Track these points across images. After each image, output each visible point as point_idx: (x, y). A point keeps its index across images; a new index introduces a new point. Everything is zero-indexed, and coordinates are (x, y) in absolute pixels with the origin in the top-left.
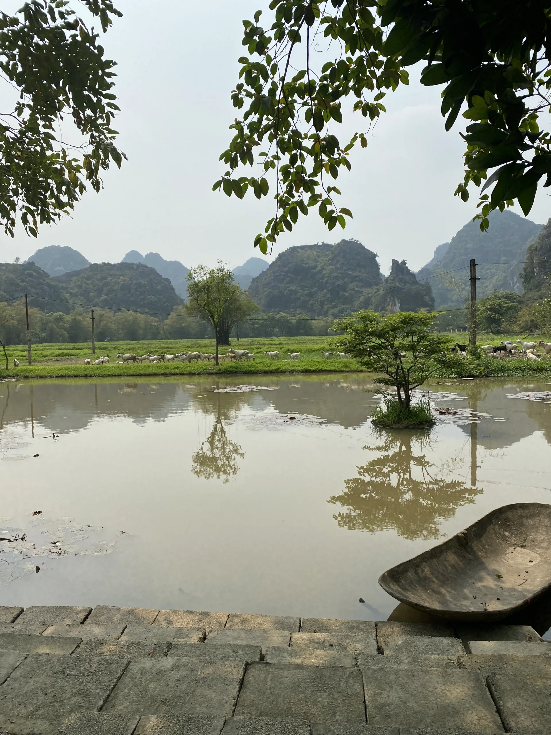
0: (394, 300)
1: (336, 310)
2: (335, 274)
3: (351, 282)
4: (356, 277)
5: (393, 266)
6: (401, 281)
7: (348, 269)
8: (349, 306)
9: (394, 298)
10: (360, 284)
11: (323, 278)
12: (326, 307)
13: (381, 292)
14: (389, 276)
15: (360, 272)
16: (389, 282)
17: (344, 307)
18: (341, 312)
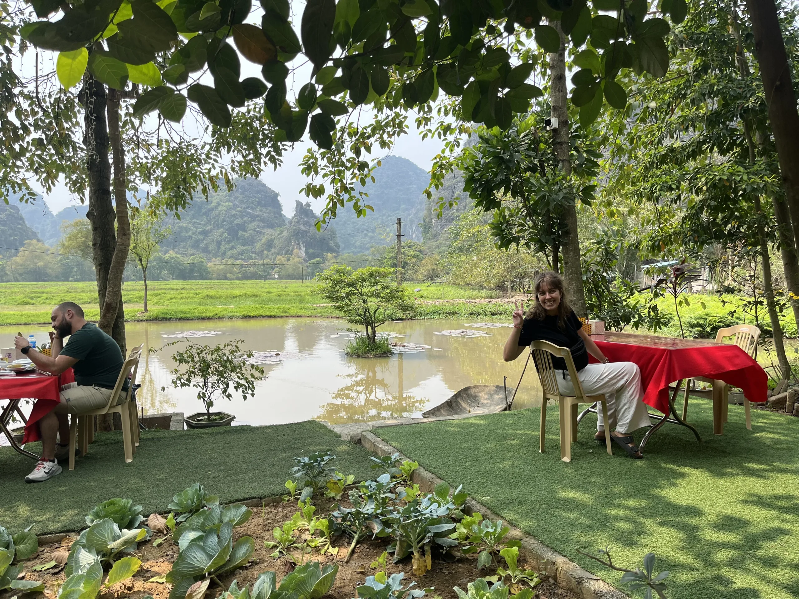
0: (299, 244)
1: (235, 252)
2: (234, 212)
3: (251, 222)
4: (258, 216)
5: (297, 208)
6: (306, 224)
7: (248, 208)
8: (250, 247)
9: (298, 241)
10: (262, 224)
11: (218, 215)
12: (223, 248)
13: (285, 233)
14: (293, 218)
15: (261, 211)
16: (293, 224)
17: (244, 248)
18: (241, 253)
